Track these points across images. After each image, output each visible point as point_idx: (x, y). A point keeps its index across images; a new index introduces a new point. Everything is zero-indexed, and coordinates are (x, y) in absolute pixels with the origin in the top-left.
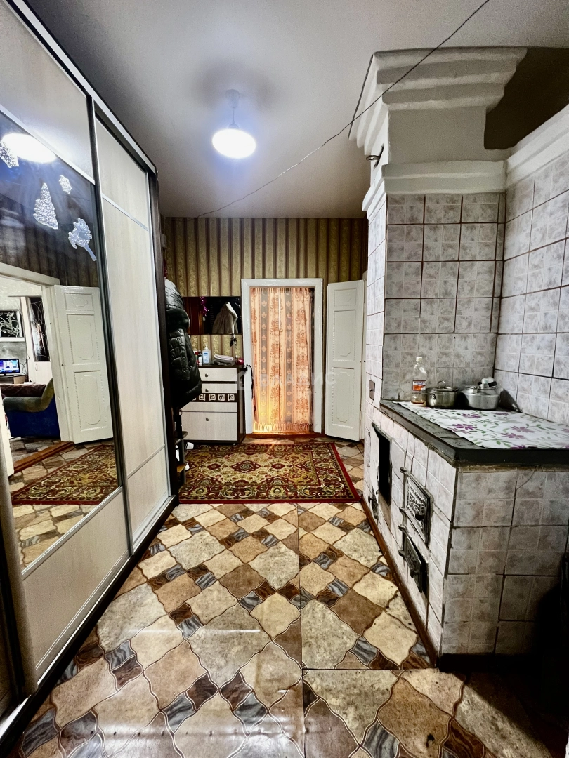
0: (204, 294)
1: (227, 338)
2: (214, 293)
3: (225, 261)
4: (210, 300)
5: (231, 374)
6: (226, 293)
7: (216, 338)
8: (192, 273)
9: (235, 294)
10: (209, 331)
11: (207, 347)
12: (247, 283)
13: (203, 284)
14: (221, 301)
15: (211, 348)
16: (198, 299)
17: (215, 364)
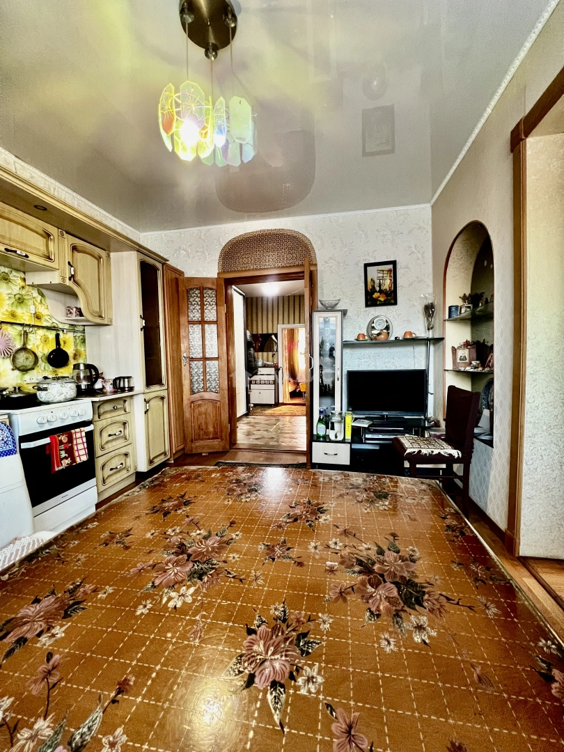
0: (260, 332)
1: (270, 354)
2: (265, 332)
3: (270, 316)
4: (262, 335)
5: (272, 371)
6: (270, 332)
7: (265, 354)
8: (255, 323)
9: (275, 332)
10: (262, 350)
11: (261, 358)
12: (280, 326)
13: (260, 327)
14: (269, 336)
15: (263, 359)
16: (257, 334)
17: (265, 366)
